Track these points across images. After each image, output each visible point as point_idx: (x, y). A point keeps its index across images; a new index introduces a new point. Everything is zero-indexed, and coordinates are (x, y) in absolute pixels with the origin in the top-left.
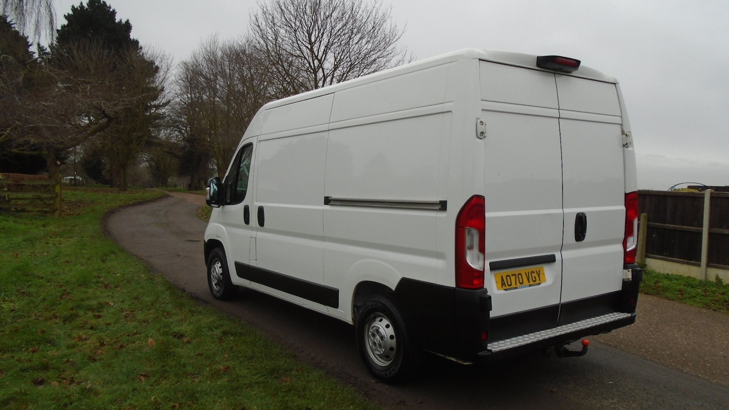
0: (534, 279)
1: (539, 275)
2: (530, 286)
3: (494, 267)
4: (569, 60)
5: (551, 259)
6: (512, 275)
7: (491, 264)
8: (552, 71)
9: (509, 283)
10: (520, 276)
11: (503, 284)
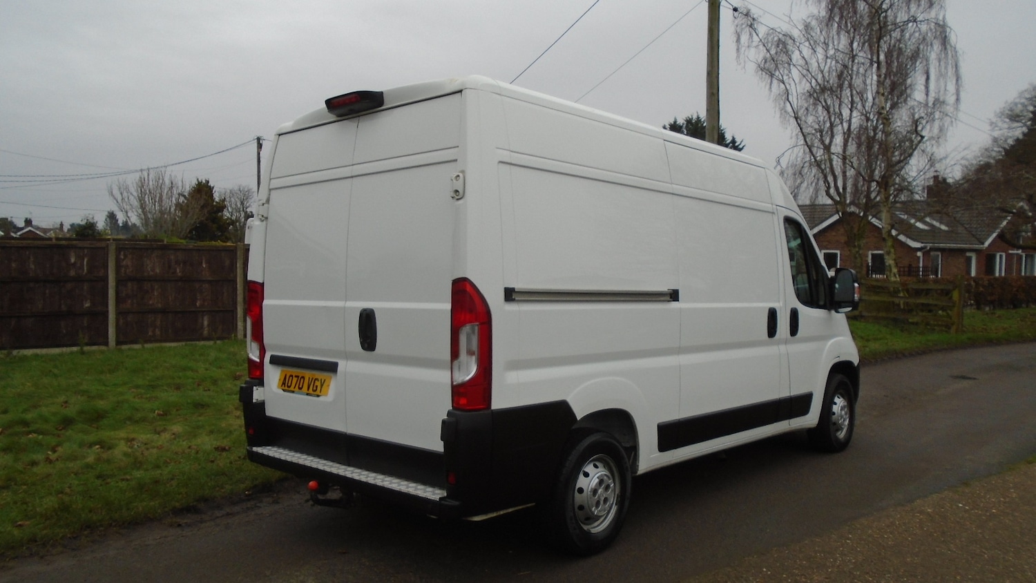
0: (315, 388)
1: (322, 386)
2: (307, 394)
3: (276, 361)
4: (340, 99)
5: (332, 368)
6: (296, 376)
7: (272, 357)
8: (354, 115)
9: (289, 385)
10: (302, 380)
11: (284, 383)
